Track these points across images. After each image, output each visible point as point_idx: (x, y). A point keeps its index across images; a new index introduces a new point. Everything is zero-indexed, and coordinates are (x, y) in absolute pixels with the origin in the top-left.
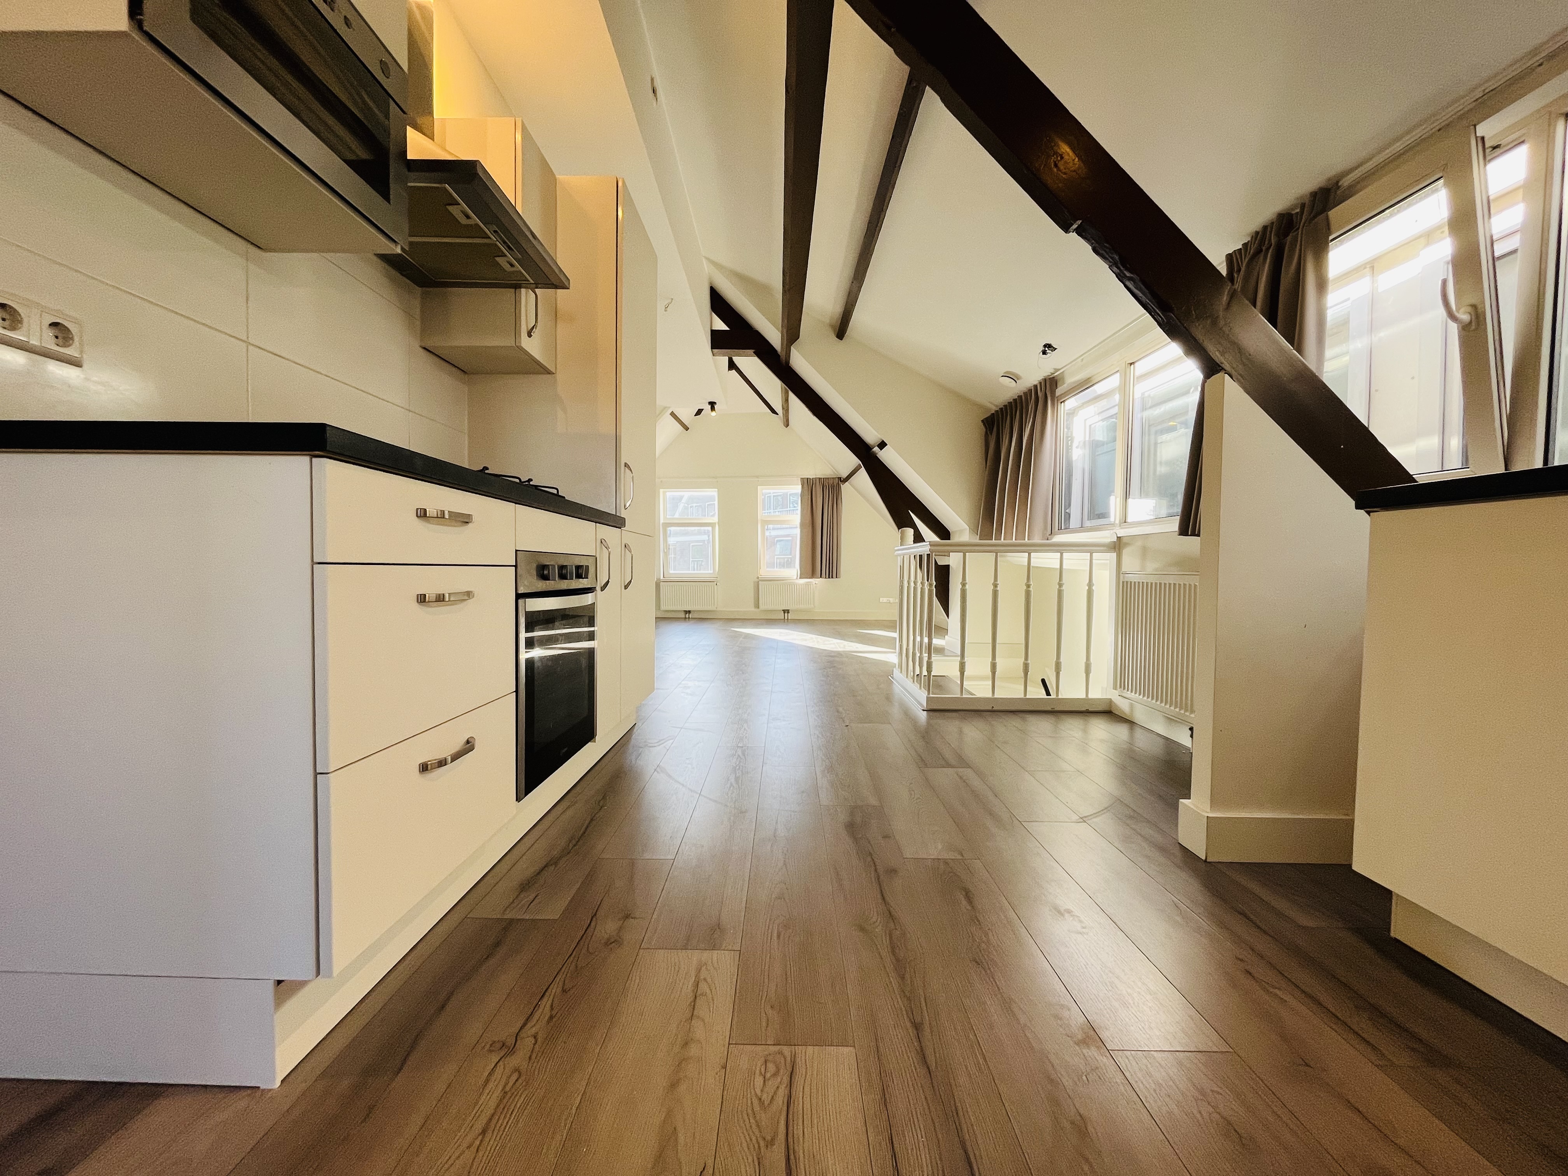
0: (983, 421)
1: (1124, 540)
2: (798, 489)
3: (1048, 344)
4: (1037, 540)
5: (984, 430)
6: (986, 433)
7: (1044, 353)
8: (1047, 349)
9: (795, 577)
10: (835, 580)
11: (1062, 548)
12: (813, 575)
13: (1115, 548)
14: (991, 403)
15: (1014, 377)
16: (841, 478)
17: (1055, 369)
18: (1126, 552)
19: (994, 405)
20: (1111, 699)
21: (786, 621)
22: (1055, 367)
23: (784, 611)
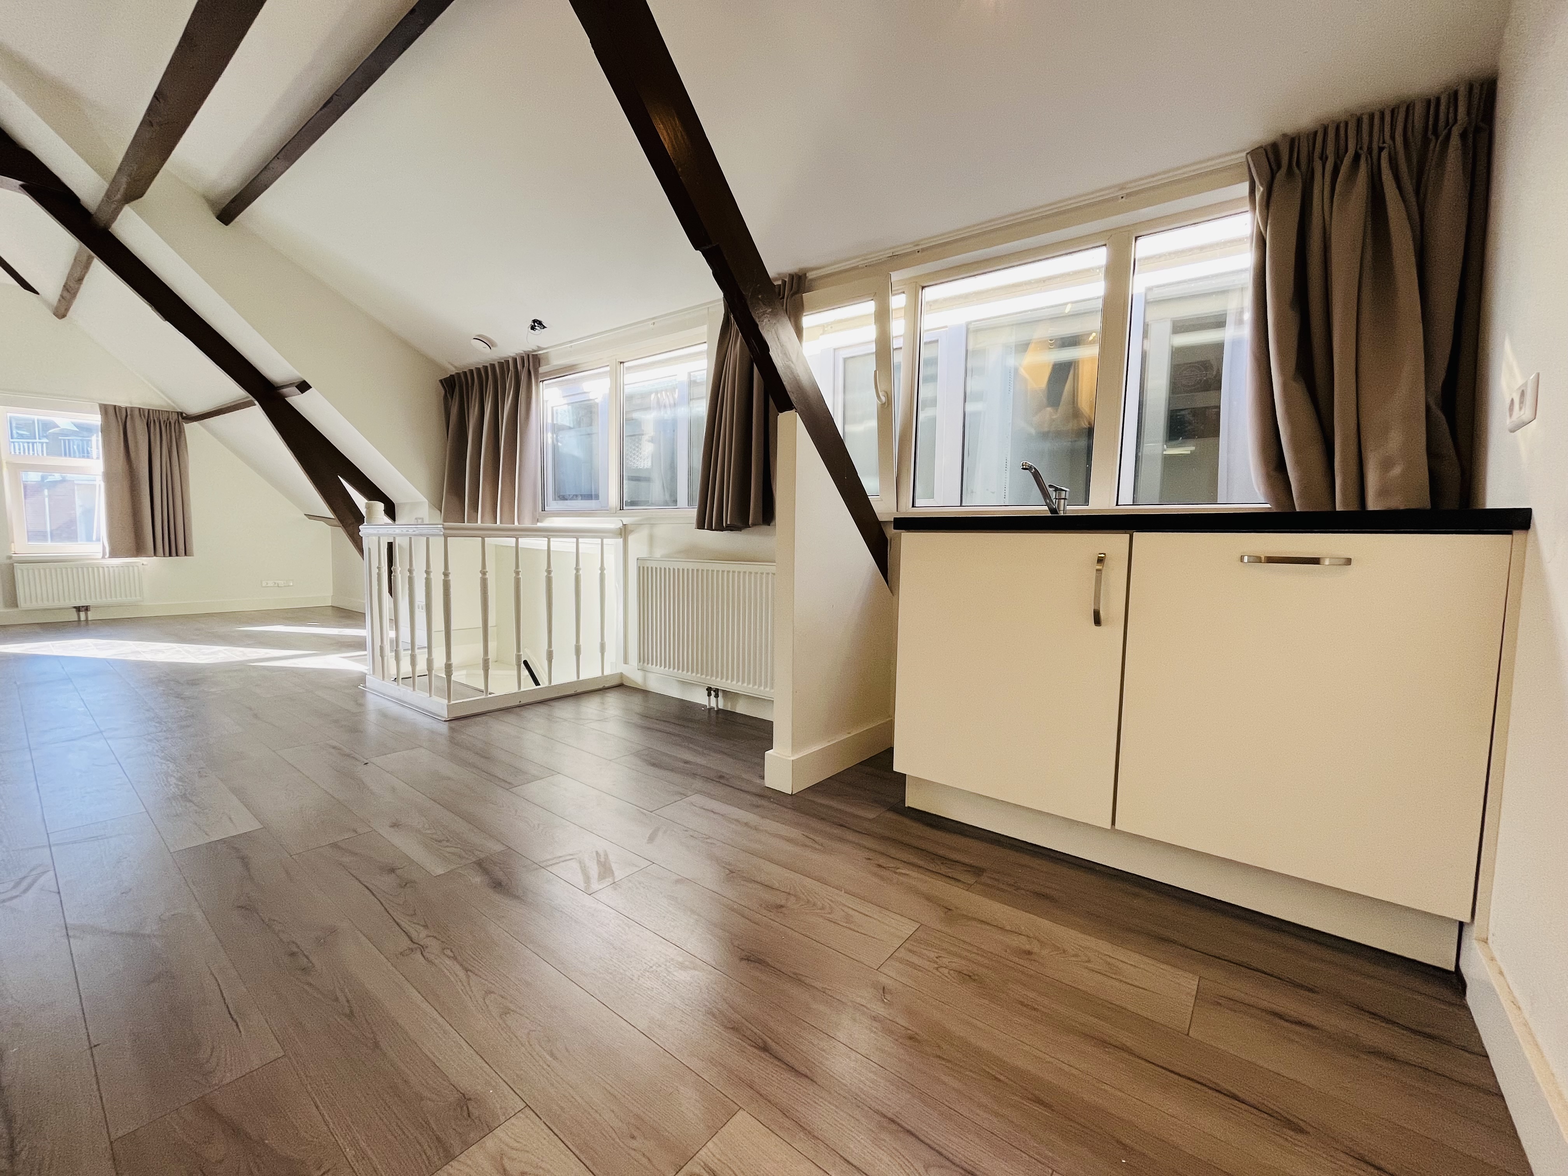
0: (441, 381)
1: (629, 528)
2: (96, 419)
3: (538, 320)
4: (527, 524)
5: (443, 392)
6: (445, 396)
7: (533, 328)
8: (536, 324)
9: (101, 555)
10: (182, 559)
11: (549, 533)
12: (138, 550)
13: (621, 535)
14: (452, 364)
15: (490, 344)
16: (182, 413)
17: (538, 347)
18: (631, 538)
19: (455, 367)
20: (622, 673)
21: (83, 623)
22: (540, 345)
23: (78, 609)
